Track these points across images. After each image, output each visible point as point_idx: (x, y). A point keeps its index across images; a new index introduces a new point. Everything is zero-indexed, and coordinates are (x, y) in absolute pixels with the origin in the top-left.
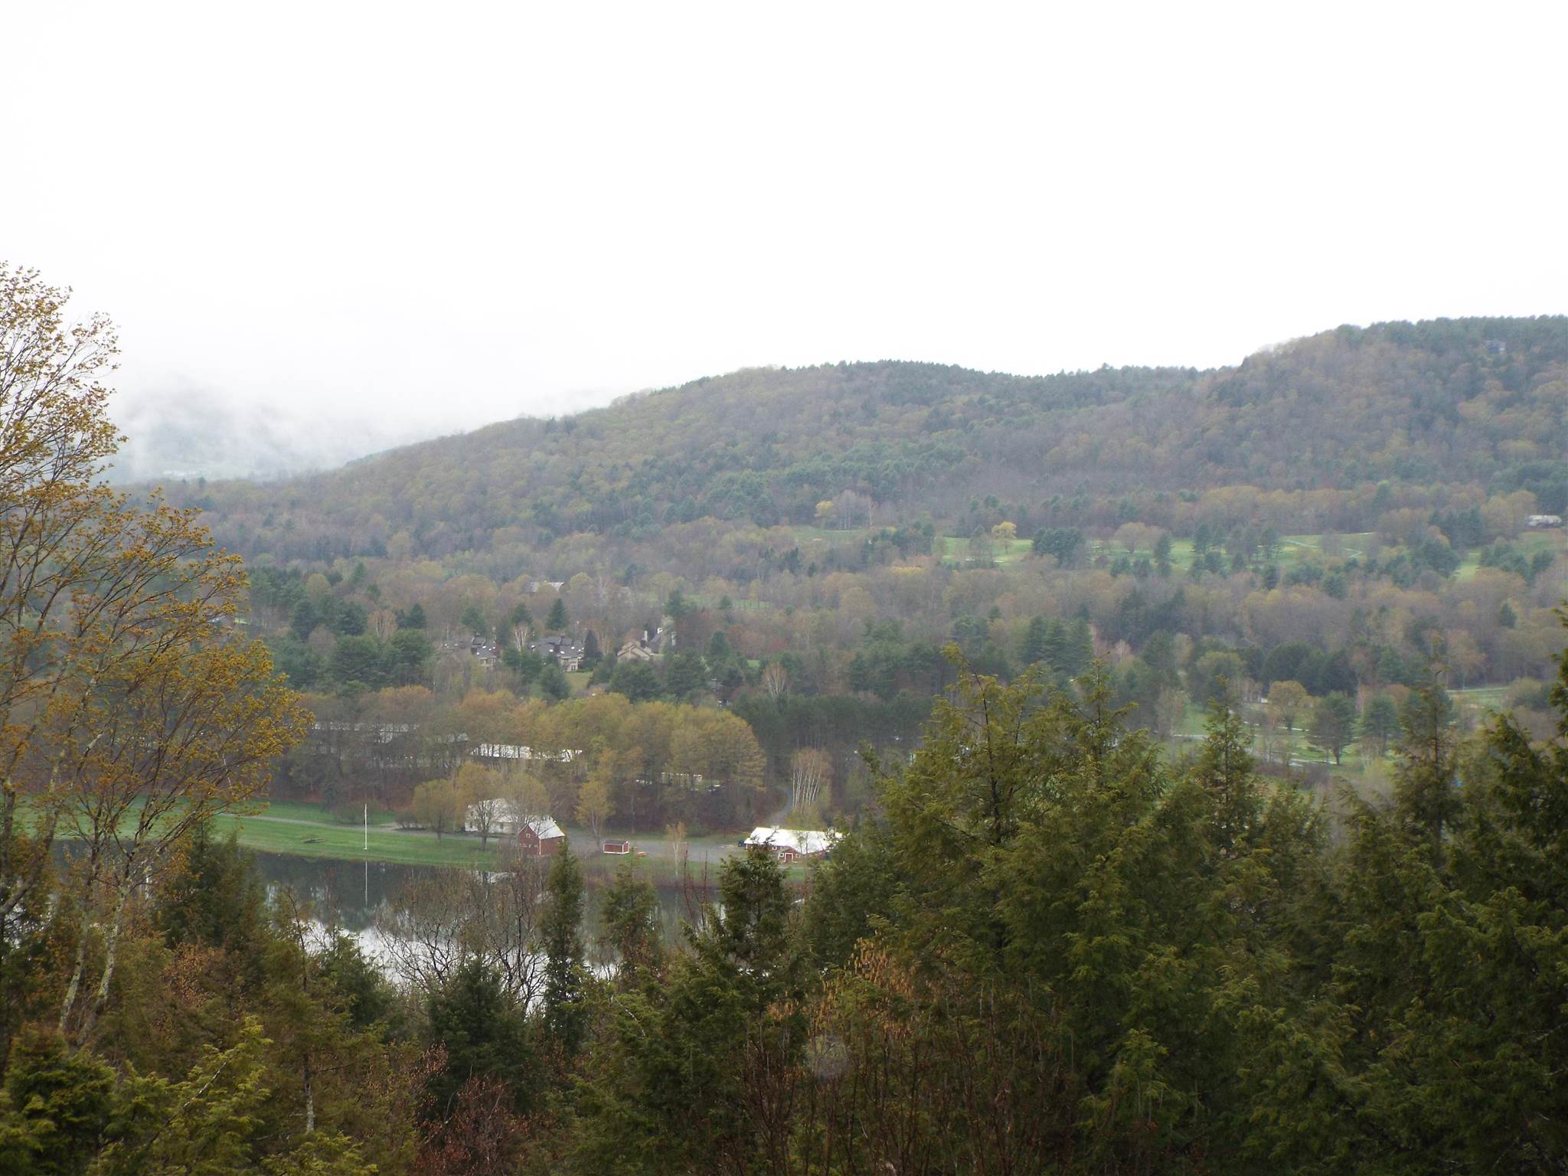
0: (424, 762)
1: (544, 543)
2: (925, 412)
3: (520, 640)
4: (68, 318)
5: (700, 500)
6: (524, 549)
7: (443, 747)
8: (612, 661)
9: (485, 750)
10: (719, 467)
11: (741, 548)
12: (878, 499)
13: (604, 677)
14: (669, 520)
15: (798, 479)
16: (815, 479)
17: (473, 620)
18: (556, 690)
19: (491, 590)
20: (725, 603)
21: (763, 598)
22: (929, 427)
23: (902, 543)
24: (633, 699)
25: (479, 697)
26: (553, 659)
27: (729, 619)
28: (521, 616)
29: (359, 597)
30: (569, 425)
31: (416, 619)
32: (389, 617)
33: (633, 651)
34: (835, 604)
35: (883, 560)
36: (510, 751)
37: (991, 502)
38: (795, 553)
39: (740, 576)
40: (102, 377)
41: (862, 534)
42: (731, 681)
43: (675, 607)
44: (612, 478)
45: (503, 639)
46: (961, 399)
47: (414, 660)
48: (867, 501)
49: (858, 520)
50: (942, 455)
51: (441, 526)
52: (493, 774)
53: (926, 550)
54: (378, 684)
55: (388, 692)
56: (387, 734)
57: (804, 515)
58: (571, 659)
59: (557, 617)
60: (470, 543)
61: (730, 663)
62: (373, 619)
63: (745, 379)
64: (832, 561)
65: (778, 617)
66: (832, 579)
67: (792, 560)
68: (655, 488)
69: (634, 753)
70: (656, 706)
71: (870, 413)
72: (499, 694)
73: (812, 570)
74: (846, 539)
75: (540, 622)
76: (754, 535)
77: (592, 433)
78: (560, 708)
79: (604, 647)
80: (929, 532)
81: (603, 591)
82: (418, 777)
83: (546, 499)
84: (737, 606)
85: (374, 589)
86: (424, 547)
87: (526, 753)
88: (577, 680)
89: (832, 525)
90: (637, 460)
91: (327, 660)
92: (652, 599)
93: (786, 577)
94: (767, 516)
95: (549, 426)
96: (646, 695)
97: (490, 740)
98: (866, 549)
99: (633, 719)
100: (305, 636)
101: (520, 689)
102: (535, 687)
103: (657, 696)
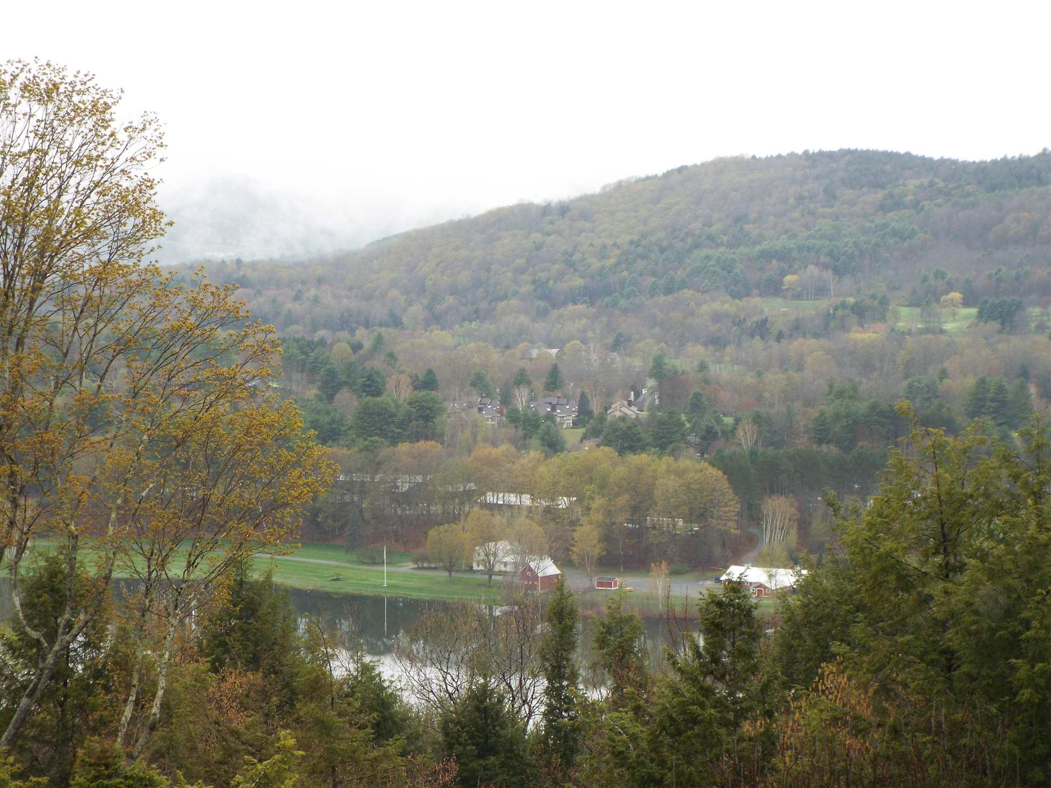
0: (436, 509)
1: (542, 314)
2: (880, 195)
3: (521, 399)
4: (120, 117)
5: (680, 274)
6: (524, 319)
7: (454, 495)
8: (602, 419)
9: (490, 498)
10: (697, 246)
11: (717, 317)
12: (838, 272)
13: (596, 433)
14: (653, 292)
15: (767, 256)
16: (782, 256)
17: (479, 383)
18: (553, 445)
19: (495, 356)
20: (703, 367)
21: (736, 361)
22: (883, 208)
23: (861, 313)
24: (621, 452)
25: (485, 450)
26: (550, 417)
27: (707, 382)
28: (522, 379)
29: (377, 364)
30: (564, 209)
31: (429, 382)
32: (405, 380)
33: (620, 410)
34: (800, 368)
35: (844, 328)
36: (512, 499)
37: (940, 275)
38: (765, 321)
39: (716, 342)
40: (152, 169)
41: (824, 304)
42: (709, 436)
43: (658, 370)
44: (603, 253)
45: (506, 399)
46: (913, 183)
47: (427, 418)
48: (828, 275)
49: (821, 291)
50: (895, 233)
51: (451, 300)
52: (498, 519)
53: (883, 318)
54: (394, 440)
55: (404, 447)
56: (404, 485)
57: (773, 288)
58: (566, 417)
59: (554, 380)
60: (476, 315)
61: (707, 421)
62: (391, 383)
63: (720, 166)
64: (798, 328)
65: (750, 379)
66: (797, 345)
67: (762, 328)
68: (640, 264)
69: (624, 500)
70: (642, 458)
71: (831, 196)
72: (503, 448)
73: (780, 337)
74: (809, 308)
75: (539, 385)
76: (728, 306)
77: (584, 216)
78: (556, 460)
79: (595, 407)
80: (884, 302)
81: (594, 357)
82: (429, 522)
83: (543, 275)
84: (714, 369)
85: (391, 356)
86: (436, 319)
87: (526, 500)
88: (571, 435)
89: (798, 297)
90: (624, 239)
91: (350, 419)
92: (637, 363)
93: (757, 342)
94: (739, 289)
95: (546, 210)
96: (632, 449)
97: (495, 489)
98: (828, 317)
99: (621, 470)
100: (331, 398)
101: (521, 444)
102: (535, 441)
103: (643, 449)
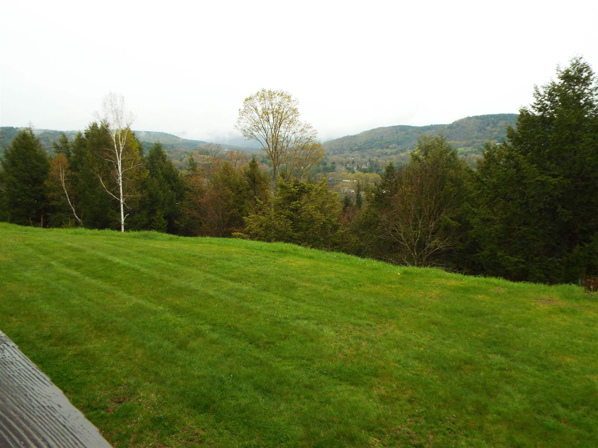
0: (335, 182)
1: (351, 153)
2: (405, 132)
3: (348, 166)
4: (292, 98)
5: (373, 146)
6: (348, 154)
7: (338, 180)
8: (361, 168)
9: (344, 181)
10: (375, 141)
11: (379, 152)
12: (398, 145)
13: (360, 170)
14: (368, 149)
15: (387, 143)
16: (389, 142)
17: (342, 163)
18: (353, 172)
19: (344, 159)
20: (377, 160)
21: (382, 159)
22: (406, 134)
23: (402, 151)
24: (364, 173)
25: (343, 173)
26: (353, 168)
27: (377, 162)
28: (348, 162)
29: (326, 161)
30: (354, 136)
31: (334, 163)
32: (330, 163)
33: (363, 167)
34: (392, 160)
35: (399, 153)
36: (347, 181)
37: (415, 145)
38: (386, 153)
39: (379, 156)
40: (297, 106)
41: (396, 150)
42: (378, 170)
43: (370, 161)
44: (360, 143)
45: (346, 166)
46: (410, 130)
47: (334, 169)
48: (396, 145)
49: (395, 148)
50: (407, 138)
51: (337, 151)
52: (345, 184)
53: (405, 152)
54: (329, 172)
55: (330, 173)
56: (330, 179)
57: (388, 148)
58: (355, 168)
59: (353, 162)
60: (341, 153)
61: (377, 168)
62: (328, 164)
63: (379, 129)
64: (392, 154)
65: (384, 162)
66: (392, 156)
67: (386, 154)
68: (366, 144)
69: (364, 180)
70: (367, 174)
71: (397, 132)
72: (345, 173)
73: (389, 155)
74: (394, 151)
75: (351, 163)
76: (381, 151)
77: (357, 137)
78: (354, 174)
79: (360, 167)
80: (405, 149)
81: (360, 159)
82: (334, 184)
83: (351, 147)
84: (378, 161)
85: (328, 160)
86: (335, 154)
87: (349, 181)
88: (356, 171)
89: (391, 149)
90: (364, 141)
91: (322, 169)
92: (366, 160)
93: (385, 156)
94: (382, 148)
95: (352, 136)
96: (366, 173)
97: (344, 179)
98: (397, 152)
99: (364, 176)
100: (318, 166)
101: (348, 172)
102: (350, 172)
103: (367, 172)
